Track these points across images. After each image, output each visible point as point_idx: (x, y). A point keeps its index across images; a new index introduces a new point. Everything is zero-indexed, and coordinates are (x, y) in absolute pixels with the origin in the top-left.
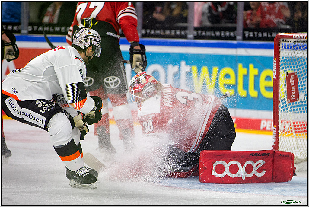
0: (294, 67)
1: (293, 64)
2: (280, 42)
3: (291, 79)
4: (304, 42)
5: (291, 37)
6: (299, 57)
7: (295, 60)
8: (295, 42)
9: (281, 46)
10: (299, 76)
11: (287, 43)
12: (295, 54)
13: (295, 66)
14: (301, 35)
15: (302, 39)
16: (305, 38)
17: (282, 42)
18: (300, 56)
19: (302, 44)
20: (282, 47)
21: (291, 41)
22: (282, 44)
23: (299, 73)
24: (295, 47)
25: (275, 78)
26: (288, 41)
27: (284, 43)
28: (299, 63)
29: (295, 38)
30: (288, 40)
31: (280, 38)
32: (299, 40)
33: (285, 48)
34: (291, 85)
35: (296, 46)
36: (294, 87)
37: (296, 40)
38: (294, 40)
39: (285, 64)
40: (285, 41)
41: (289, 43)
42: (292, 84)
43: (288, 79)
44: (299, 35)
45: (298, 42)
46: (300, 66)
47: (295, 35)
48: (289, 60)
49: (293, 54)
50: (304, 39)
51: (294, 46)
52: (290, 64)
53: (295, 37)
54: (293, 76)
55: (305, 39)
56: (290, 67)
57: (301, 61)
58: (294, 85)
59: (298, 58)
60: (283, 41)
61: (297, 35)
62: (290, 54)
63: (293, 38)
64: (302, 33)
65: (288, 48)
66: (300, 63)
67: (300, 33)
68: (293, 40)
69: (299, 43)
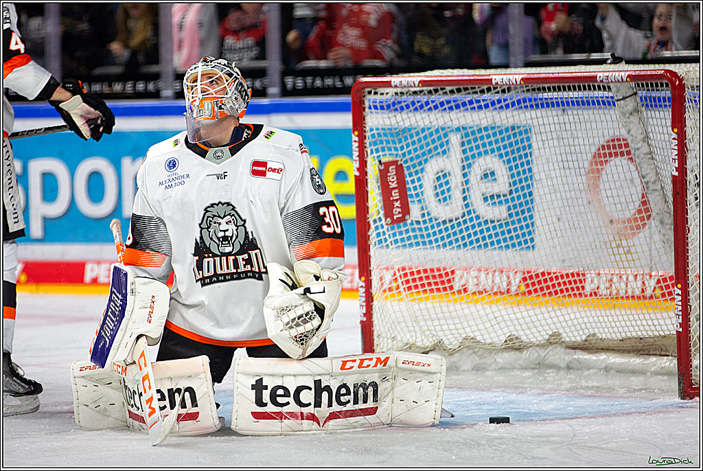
0: (396, 149)
1: (394, 142)
2: (364, 96)
3: (389, 175)
4: (415, 93)
5: (388, 84)
6: (407, 126)
7: (398, 134)
8: (396, 94)
9: (367, 104)
10: (408, 168)
11: (378, 97)
12: (398, 121)
13: (398, 146)
14: (409, 79)
15: (411, 86)
16: (417, 85)
17: (369, 97)
18: (407, 124)
19: (411, 98)
20: (370, 108)
21: (387, 94)
22: (369, 100)
23: (406, 162)
24: (397, 106)
25: (358, 174)
26: (382, 94)
27: (372, 97)
28: (406, 139)
29: (396, 86)
30: (382, 92)
31: (364, 88)
32: (404, 90)
33: (376, 107)
34: (391, 187)
35: (400, 103)
36: (397, 191)
37: (399, 90)
38: (395, 90)
39: (375, 143)
40: (376, 93)
41: (384, 97)
42: (394, 185)
43: (383, 175)
44: (403, 79)
45: (402, 93)
46: (408, 146)
47: (395, 79)
48: (385, 135)
49: (393, 121)
50: (415, 86)
51: (394, 104)
52: (388, 142)
53: (395, 84)
54: (394, 167)
55: (419, 86)
56: (388, 148)
57: (412, 136)
58: (396, 186)
59: (404, 130)
60: (370, 93)
61: (400, 79)
62: (387, 122)
63: (391, 86)
64: (411, 74)
65: (382, 108)
66: (409, 141)
67: (407, 75)
68: (391, 91)
69: (404, 97)
